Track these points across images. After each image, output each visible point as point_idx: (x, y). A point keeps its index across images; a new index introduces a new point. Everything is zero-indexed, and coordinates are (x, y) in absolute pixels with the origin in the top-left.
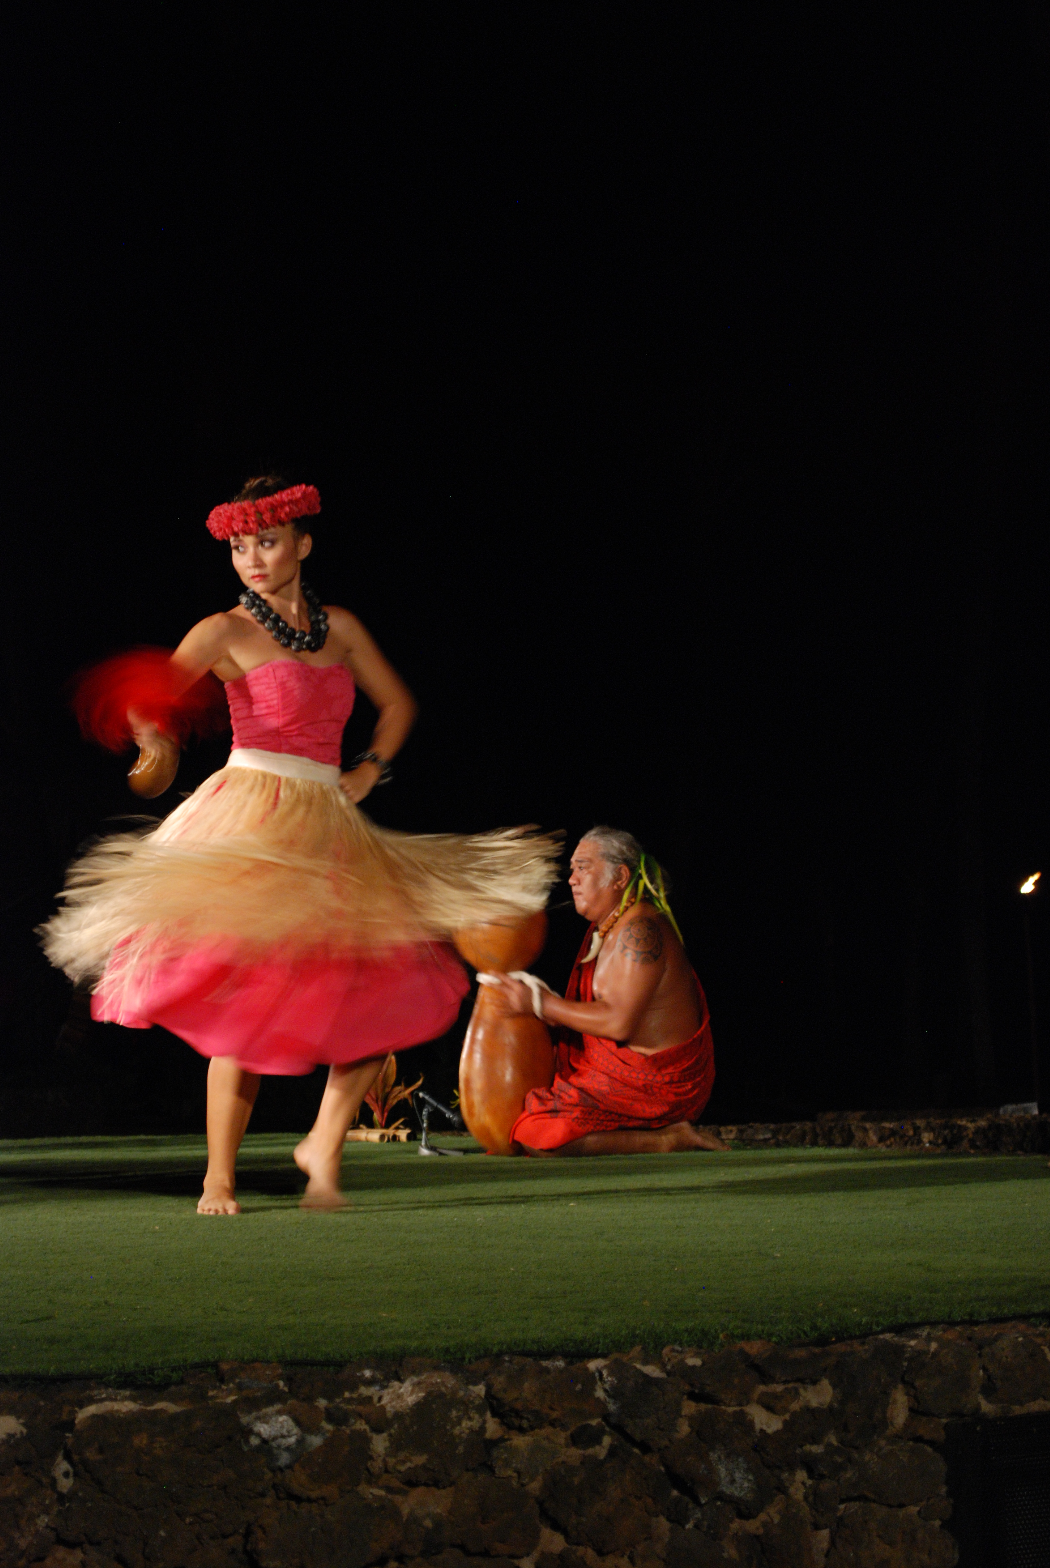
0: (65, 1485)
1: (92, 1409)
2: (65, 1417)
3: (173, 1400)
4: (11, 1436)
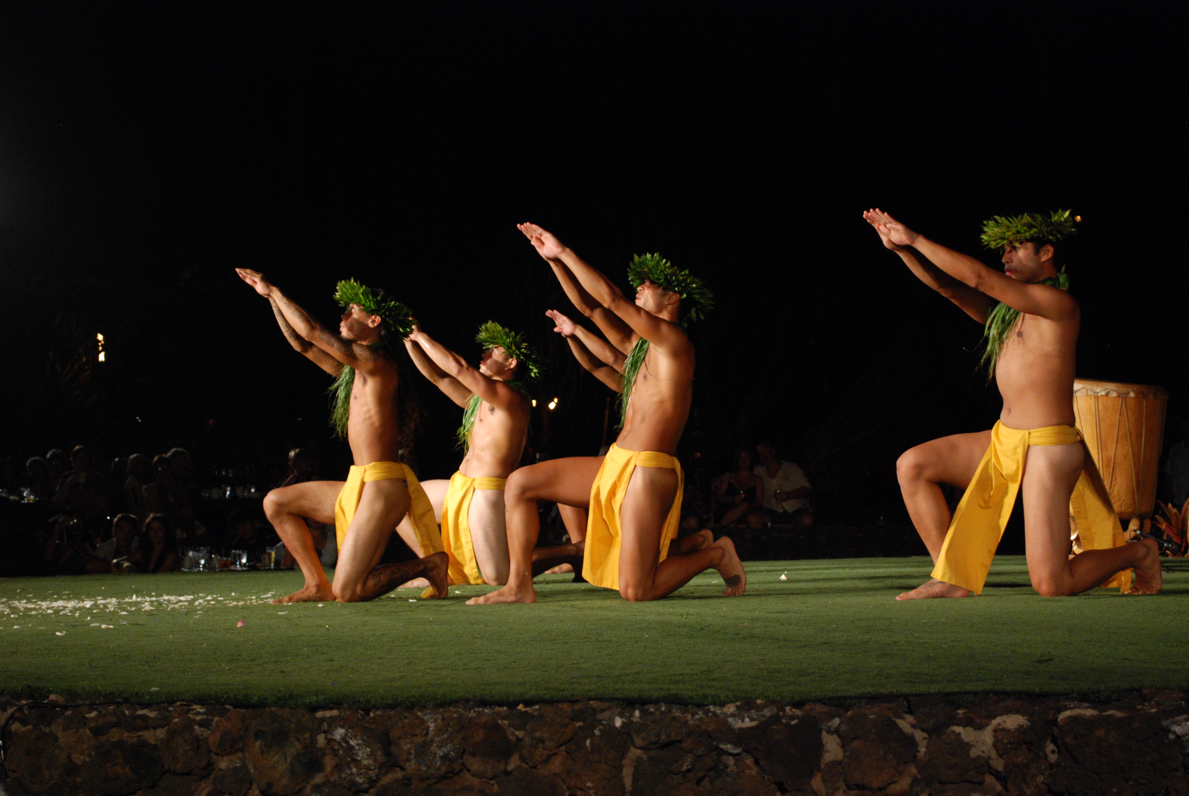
0: (1053, 758)
1: (1067, 713)
2: (1051, 717)
3: (1117, 709)
4: (1021, 726)
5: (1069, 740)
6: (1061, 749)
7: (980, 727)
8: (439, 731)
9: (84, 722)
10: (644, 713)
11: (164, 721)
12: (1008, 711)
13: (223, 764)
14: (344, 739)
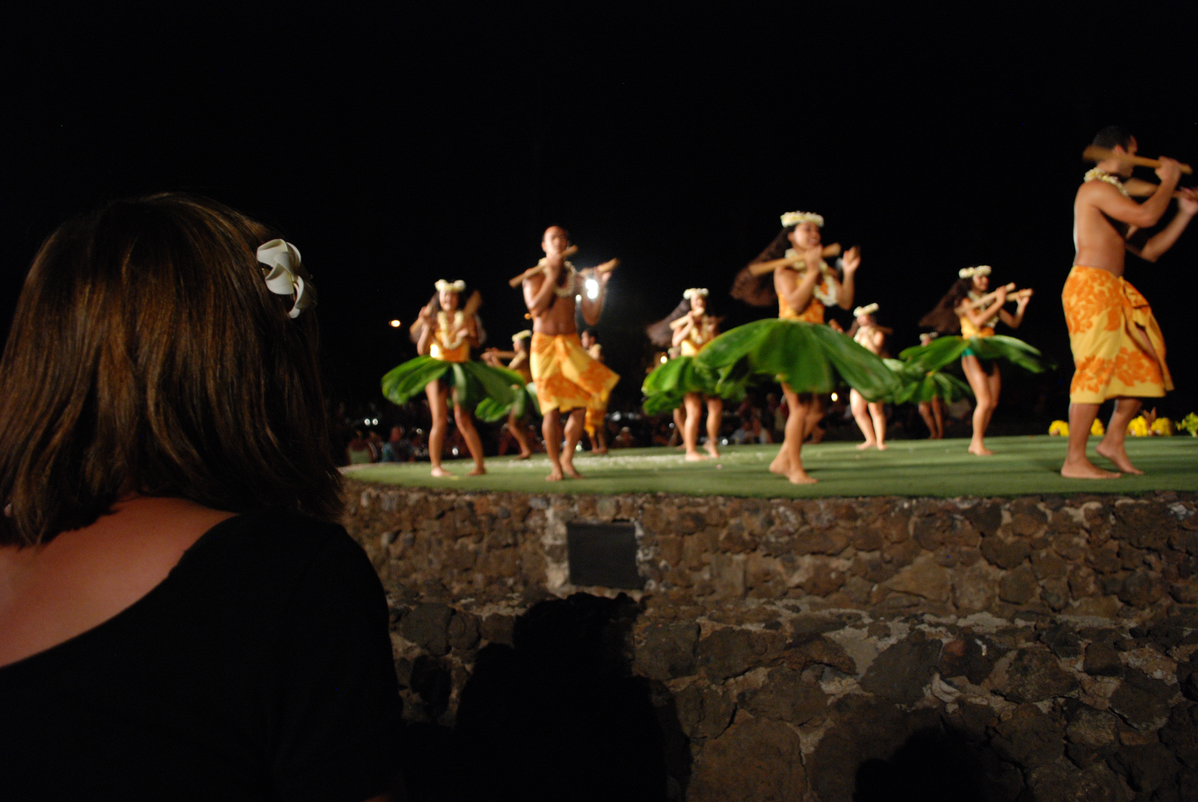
5: (1121, 514)
6: (1117, 518)
7: (1077, 508)
8: (826, 508)
9: (672, 504)
10: (918, 502)
11: (706, 504)
12: (1091, 500)
13: (733, 522)
14: (784, 512)
